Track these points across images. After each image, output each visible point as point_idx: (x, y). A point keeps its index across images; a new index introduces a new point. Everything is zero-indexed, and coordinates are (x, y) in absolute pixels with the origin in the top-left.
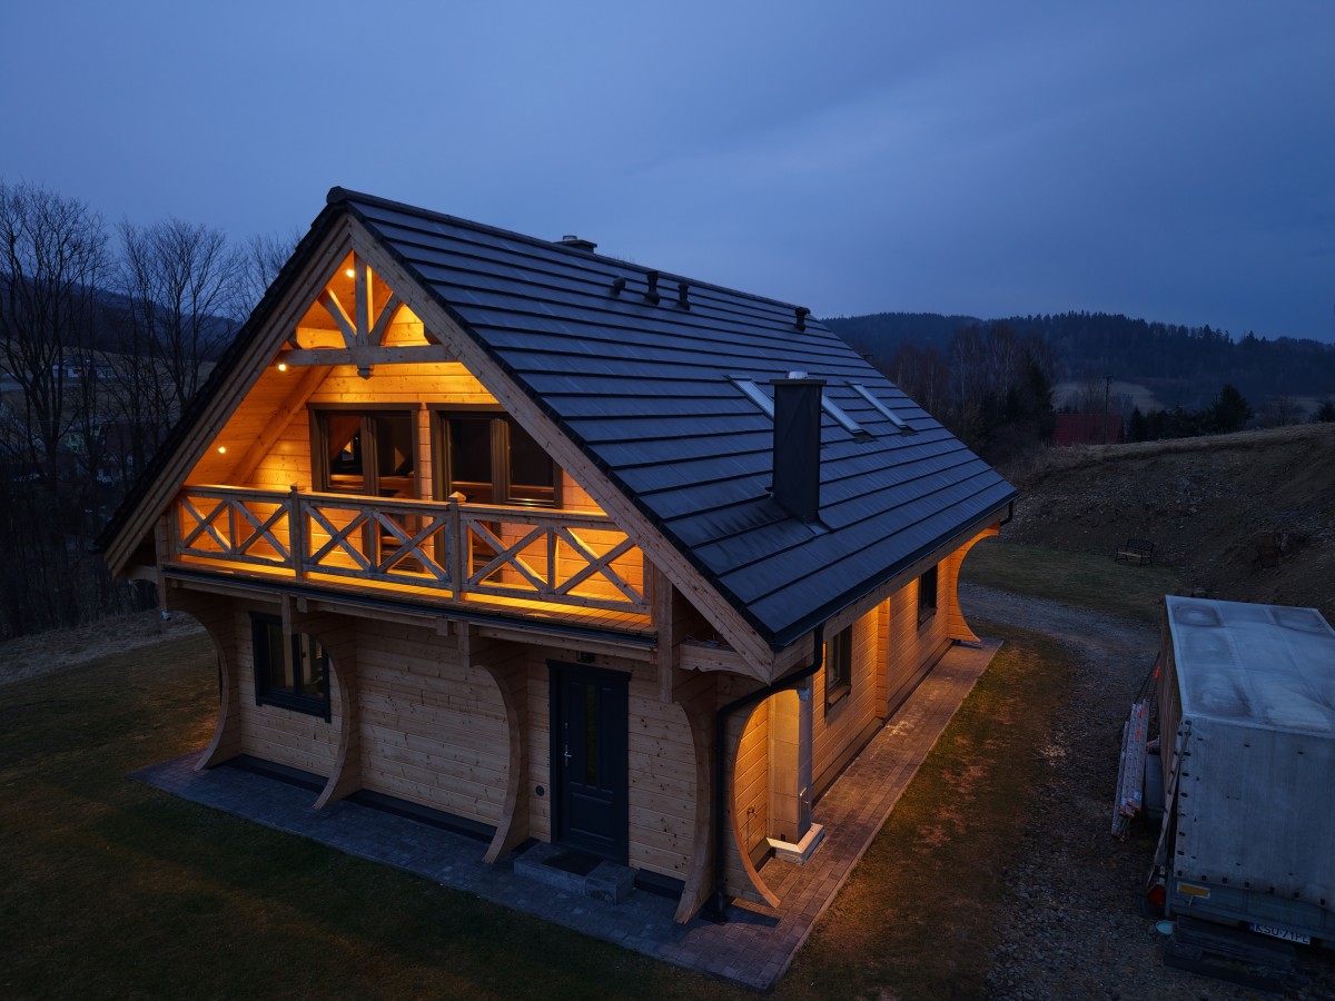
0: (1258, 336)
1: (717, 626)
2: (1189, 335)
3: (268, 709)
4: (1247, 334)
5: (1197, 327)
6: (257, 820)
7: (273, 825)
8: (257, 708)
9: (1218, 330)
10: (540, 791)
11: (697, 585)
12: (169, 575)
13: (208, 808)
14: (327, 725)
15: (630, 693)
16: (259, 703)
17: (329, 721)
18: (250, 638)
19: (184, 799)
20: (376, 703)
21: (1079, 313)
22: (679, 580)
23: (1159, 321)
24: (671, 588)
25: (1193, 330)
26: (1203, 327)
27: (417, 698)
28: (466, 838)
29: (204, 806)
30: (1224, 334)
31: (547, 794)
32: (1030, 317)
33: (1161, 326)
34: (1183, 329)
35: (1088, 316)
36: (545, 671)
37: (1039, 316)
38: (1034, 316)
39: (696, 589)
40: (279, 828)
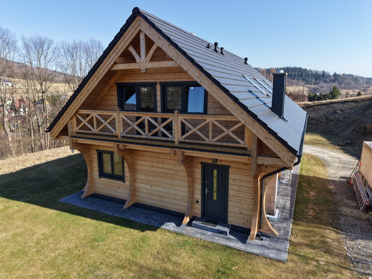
0: (337, 73)
1: (274, 150)
2: (319, 73)
3: (103, 179)
4: (334, 73)
5: (321, 71)
6: (105, 213)
7: (111, 214)
8: (99, 179)
9: (327, 71)
10: (197, 202)
11: (268, 137)
12: (72, 138)
13: (89, 209)
14: (124, 184)
15: (229, 172)
16: (100, 178)
17: (124, 182)
18: (97, 158)
19: (80, 207)
20: (140, 176)
21: (289, 67)
22: (260, 136)
23: (311, 69)
24: (256, 139)
25: (320, 71)
26: (323, 71)
27: (155, 175)
28: (173, 217)
29: (87, 209)
30: (328, 73)
31: (200, 203)
32: (275, 68)
33: (311, 71)
34: (317, 71)
35: (291, 68)
36: (200, 166)
37: (278, 68)
38: (277, 68)
39: (267, 138)
40: (113, 215)
